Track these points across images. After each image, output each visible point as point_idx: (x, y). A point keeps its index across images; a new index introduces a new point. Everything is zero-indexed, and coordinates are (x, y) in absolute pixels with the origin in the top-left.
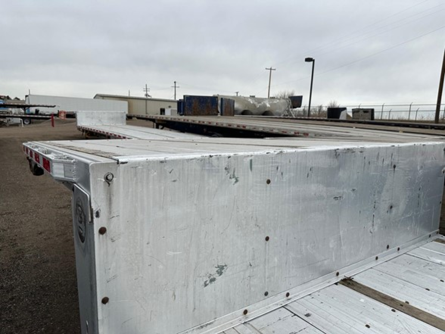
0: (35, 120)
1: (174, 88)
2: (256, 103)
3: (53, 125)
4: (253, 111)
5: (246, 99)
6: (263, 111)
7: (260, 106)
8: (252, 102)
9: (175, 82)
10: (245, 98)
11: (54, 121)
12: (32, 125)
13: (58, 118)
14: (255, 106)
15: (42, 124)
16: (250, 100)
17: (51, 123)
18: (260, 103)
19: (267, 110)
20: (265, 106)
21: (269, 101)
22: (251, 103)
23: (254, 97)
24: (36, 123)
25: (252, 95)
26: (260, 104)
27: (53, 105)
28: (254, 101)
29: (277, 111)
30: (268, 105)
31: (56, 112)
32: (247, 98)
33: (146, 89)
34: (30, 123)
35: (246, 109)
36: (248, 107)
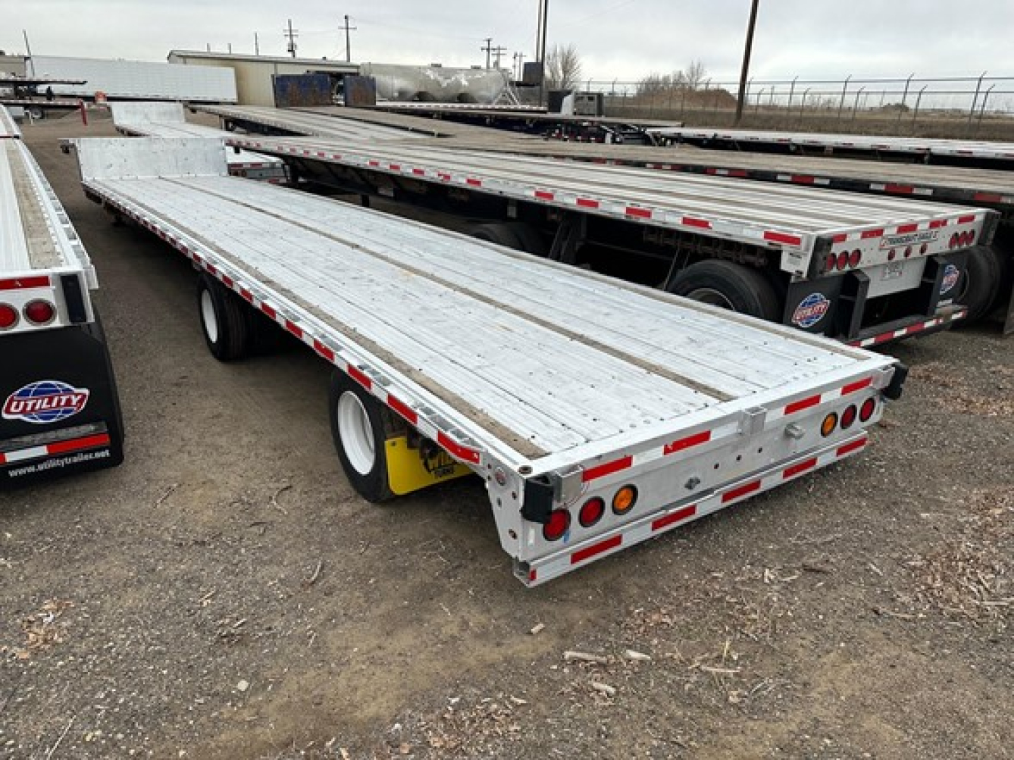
0: (50, 111)
1: (345, 31)
2: (440, 79)
3: (85, 122)
4: (438, 95)
5: (423, 71)
6: (454, 92)
7: (448, 85)
8: (432, 77)
9: (346, 17)
10: (420, 68)
11: (87, 113)
12: (47, 122)
13: (93, 107)
14: (438, 83)
15: (64, 120)
16: (429, 72)
17: (80, 117)
18: (449, 78)
19: (462, 91)
20: (458, 84)
21: (466, 75)
22: (430, 79)
23: (440, 66)
24: (53, 116)
25: (435, 62)
26: (448, 81)
27: (82, 81)
28: (437, 75)
29: (483, 93)
30: (464, 82)
31: (90, 93)
32: (425, 68)
33: (291, 31)
34: (42, 117)
35: (423, 89)
36: (426, 87)
